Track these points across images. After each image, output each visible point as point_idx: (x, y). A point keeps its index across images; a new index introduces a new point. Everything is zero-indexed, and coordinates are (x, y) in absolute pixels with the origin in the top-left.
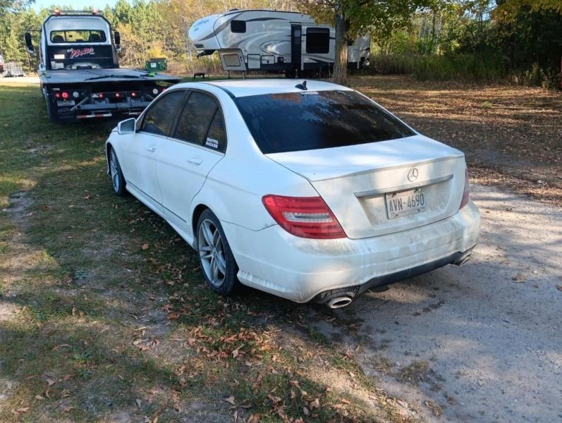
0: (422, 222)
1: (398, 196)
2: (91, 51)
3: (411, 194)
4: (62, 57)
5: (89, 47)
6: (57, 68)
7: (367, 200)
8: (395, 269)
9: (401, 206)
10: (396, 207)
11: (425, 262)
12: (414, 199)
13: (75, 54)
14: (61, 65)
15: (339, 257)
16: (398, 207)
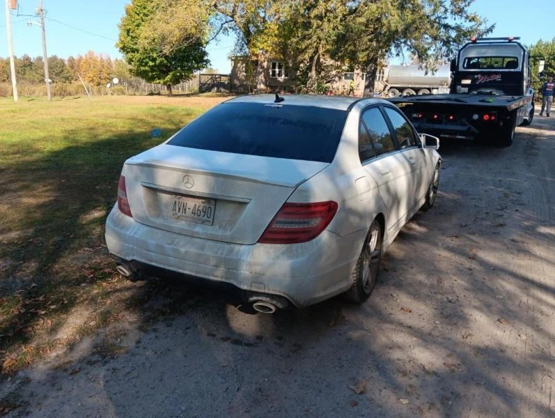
0: (197, 233)
1: (185, 200)
2: (498, 78)
3: (199, 202)
4: (468, 82)
5: (497, 73)
6: (461, 92)
7: (159, 194)
8: (152, 261)
9: (185, 210)
10: (179, 209)
11: (181, 271)
12: (200, 208)
13: (481, 80)
14: (466, 90)
15: (117, 229)
16: (181, 210)
